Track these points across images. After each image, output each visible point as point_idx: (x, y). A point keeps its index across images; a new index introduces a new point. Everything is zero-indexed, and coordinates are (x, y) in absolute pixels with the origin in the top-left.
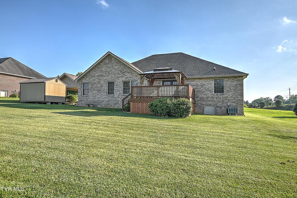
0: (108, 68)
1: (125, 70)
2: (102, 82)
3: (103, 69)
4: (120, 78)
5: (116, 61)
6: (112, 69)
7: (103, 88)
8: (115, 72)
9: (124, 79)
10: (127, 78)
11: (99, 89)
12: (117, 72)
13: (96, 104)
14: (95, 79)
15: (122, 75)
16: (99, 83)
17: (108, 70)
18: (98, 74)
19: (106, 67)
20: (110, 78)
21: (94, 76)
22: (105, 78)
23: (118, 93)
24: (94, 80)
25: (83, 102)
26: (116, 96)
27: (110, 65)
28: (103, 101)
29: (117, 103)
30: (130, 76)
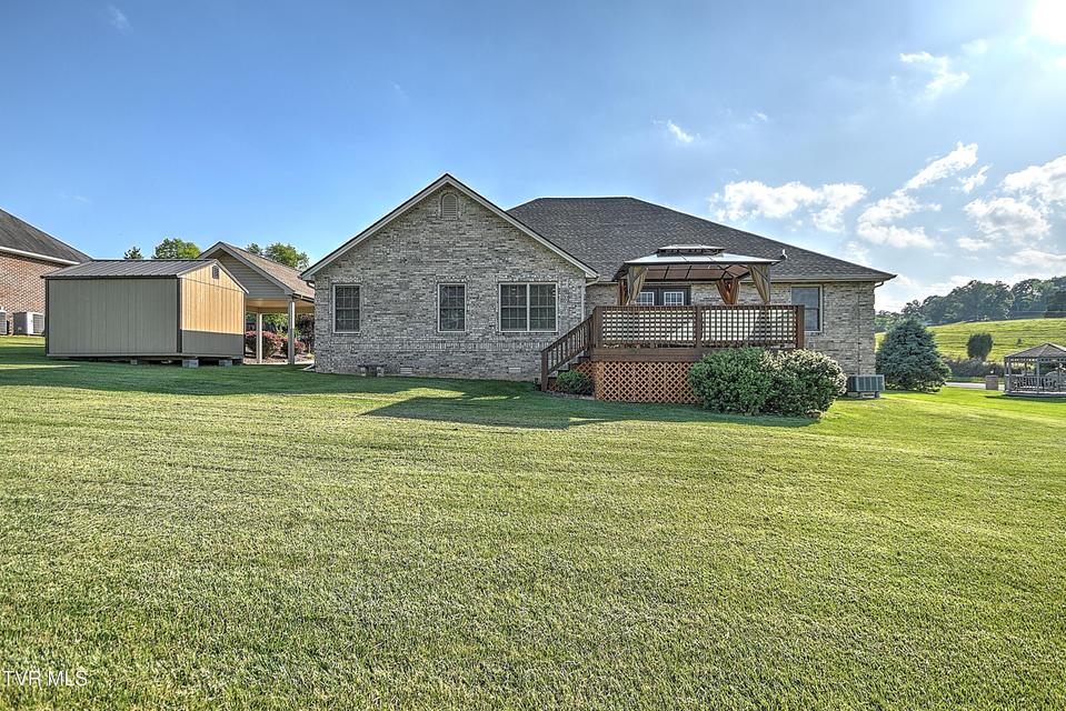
0: (442, 233)
1: (508, 245)
2: (417, 284)
3: (421, 238)
4: (490, 274)
5: (474, 210)
6: (456, 238)
7: (423, 305)
8: (470, 250)
9: (503, 277)
10: (515, 272)
11: (404, 308)
12: (476, 250)
13: (394, 363)
14: (388, 272)
15: (496, 261)
16: (404, 286)
17: (443, 240)
18: (401, 255)
19: (434, 231)
20: (449, 273)
21: (384, 261)
22: (428, 270)
23: (483, 325)
24: (383, 276)
25: (339, 358)
26: (474, 336)
27: (447, 225)
28: (423, 354)
29: (477, 362)
30: (527, 268)
